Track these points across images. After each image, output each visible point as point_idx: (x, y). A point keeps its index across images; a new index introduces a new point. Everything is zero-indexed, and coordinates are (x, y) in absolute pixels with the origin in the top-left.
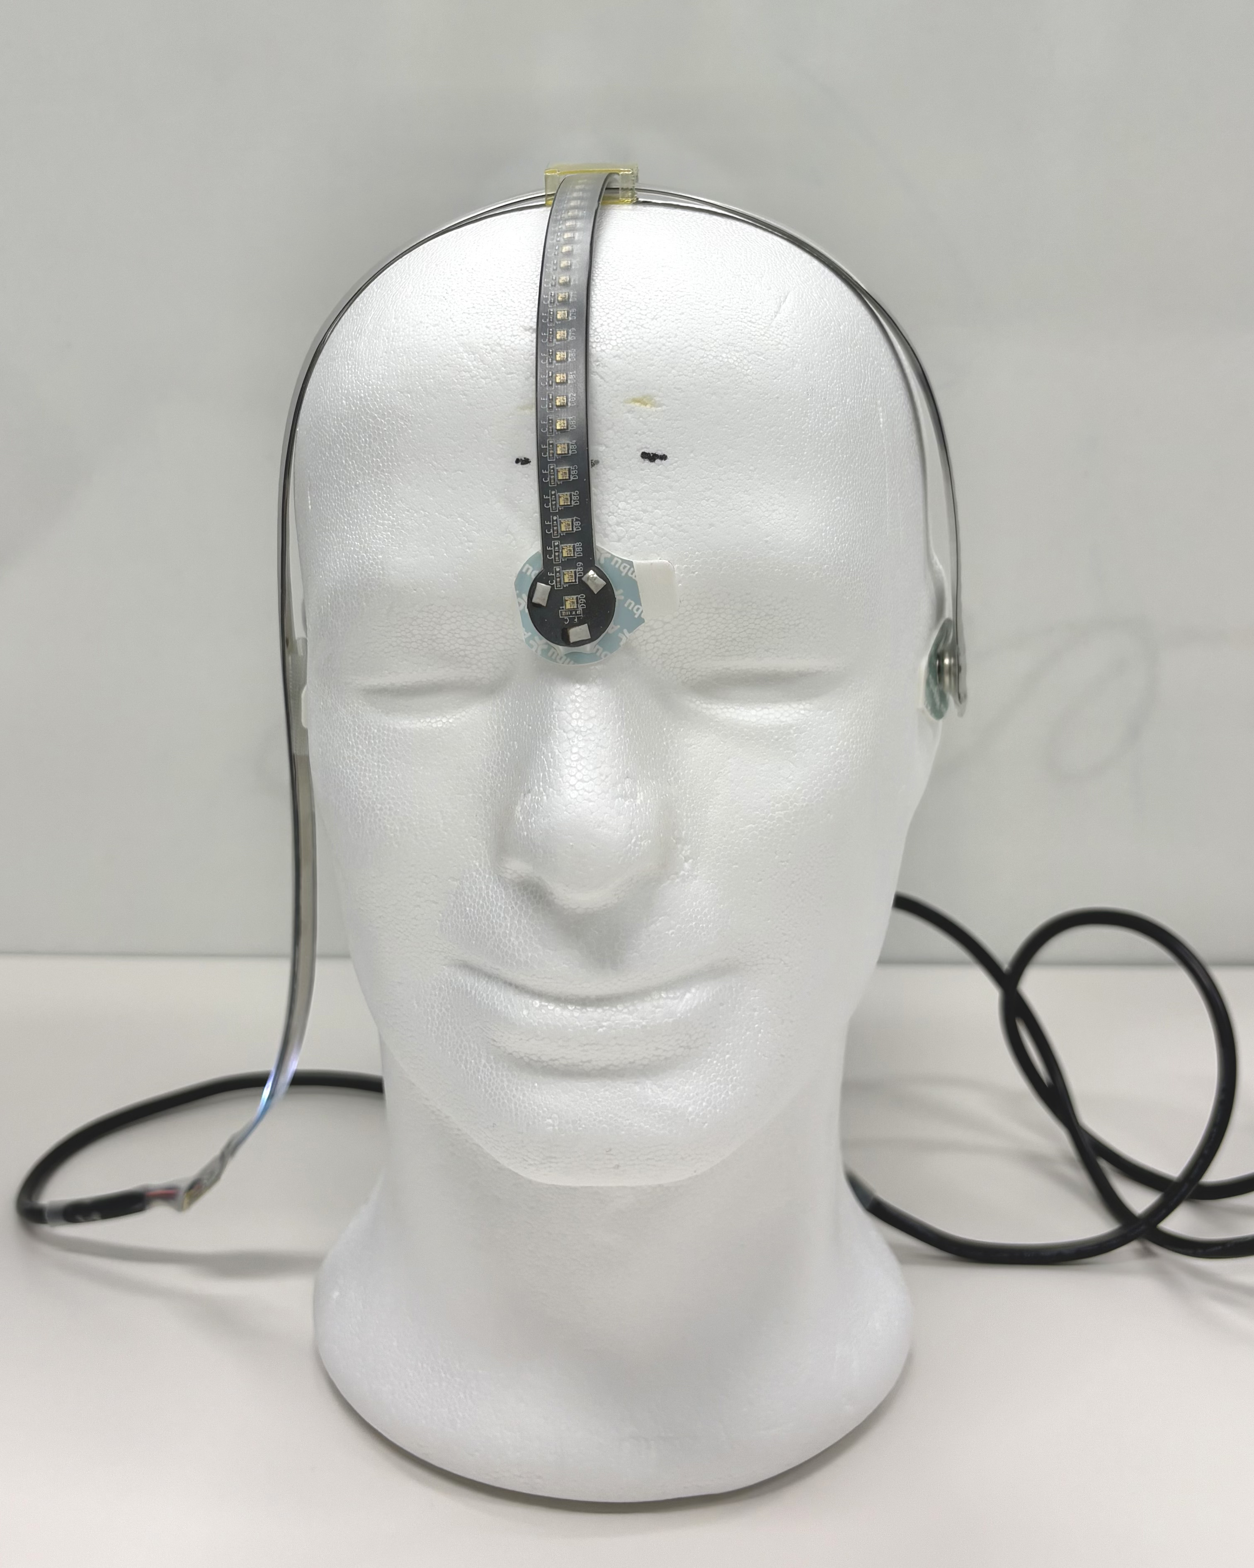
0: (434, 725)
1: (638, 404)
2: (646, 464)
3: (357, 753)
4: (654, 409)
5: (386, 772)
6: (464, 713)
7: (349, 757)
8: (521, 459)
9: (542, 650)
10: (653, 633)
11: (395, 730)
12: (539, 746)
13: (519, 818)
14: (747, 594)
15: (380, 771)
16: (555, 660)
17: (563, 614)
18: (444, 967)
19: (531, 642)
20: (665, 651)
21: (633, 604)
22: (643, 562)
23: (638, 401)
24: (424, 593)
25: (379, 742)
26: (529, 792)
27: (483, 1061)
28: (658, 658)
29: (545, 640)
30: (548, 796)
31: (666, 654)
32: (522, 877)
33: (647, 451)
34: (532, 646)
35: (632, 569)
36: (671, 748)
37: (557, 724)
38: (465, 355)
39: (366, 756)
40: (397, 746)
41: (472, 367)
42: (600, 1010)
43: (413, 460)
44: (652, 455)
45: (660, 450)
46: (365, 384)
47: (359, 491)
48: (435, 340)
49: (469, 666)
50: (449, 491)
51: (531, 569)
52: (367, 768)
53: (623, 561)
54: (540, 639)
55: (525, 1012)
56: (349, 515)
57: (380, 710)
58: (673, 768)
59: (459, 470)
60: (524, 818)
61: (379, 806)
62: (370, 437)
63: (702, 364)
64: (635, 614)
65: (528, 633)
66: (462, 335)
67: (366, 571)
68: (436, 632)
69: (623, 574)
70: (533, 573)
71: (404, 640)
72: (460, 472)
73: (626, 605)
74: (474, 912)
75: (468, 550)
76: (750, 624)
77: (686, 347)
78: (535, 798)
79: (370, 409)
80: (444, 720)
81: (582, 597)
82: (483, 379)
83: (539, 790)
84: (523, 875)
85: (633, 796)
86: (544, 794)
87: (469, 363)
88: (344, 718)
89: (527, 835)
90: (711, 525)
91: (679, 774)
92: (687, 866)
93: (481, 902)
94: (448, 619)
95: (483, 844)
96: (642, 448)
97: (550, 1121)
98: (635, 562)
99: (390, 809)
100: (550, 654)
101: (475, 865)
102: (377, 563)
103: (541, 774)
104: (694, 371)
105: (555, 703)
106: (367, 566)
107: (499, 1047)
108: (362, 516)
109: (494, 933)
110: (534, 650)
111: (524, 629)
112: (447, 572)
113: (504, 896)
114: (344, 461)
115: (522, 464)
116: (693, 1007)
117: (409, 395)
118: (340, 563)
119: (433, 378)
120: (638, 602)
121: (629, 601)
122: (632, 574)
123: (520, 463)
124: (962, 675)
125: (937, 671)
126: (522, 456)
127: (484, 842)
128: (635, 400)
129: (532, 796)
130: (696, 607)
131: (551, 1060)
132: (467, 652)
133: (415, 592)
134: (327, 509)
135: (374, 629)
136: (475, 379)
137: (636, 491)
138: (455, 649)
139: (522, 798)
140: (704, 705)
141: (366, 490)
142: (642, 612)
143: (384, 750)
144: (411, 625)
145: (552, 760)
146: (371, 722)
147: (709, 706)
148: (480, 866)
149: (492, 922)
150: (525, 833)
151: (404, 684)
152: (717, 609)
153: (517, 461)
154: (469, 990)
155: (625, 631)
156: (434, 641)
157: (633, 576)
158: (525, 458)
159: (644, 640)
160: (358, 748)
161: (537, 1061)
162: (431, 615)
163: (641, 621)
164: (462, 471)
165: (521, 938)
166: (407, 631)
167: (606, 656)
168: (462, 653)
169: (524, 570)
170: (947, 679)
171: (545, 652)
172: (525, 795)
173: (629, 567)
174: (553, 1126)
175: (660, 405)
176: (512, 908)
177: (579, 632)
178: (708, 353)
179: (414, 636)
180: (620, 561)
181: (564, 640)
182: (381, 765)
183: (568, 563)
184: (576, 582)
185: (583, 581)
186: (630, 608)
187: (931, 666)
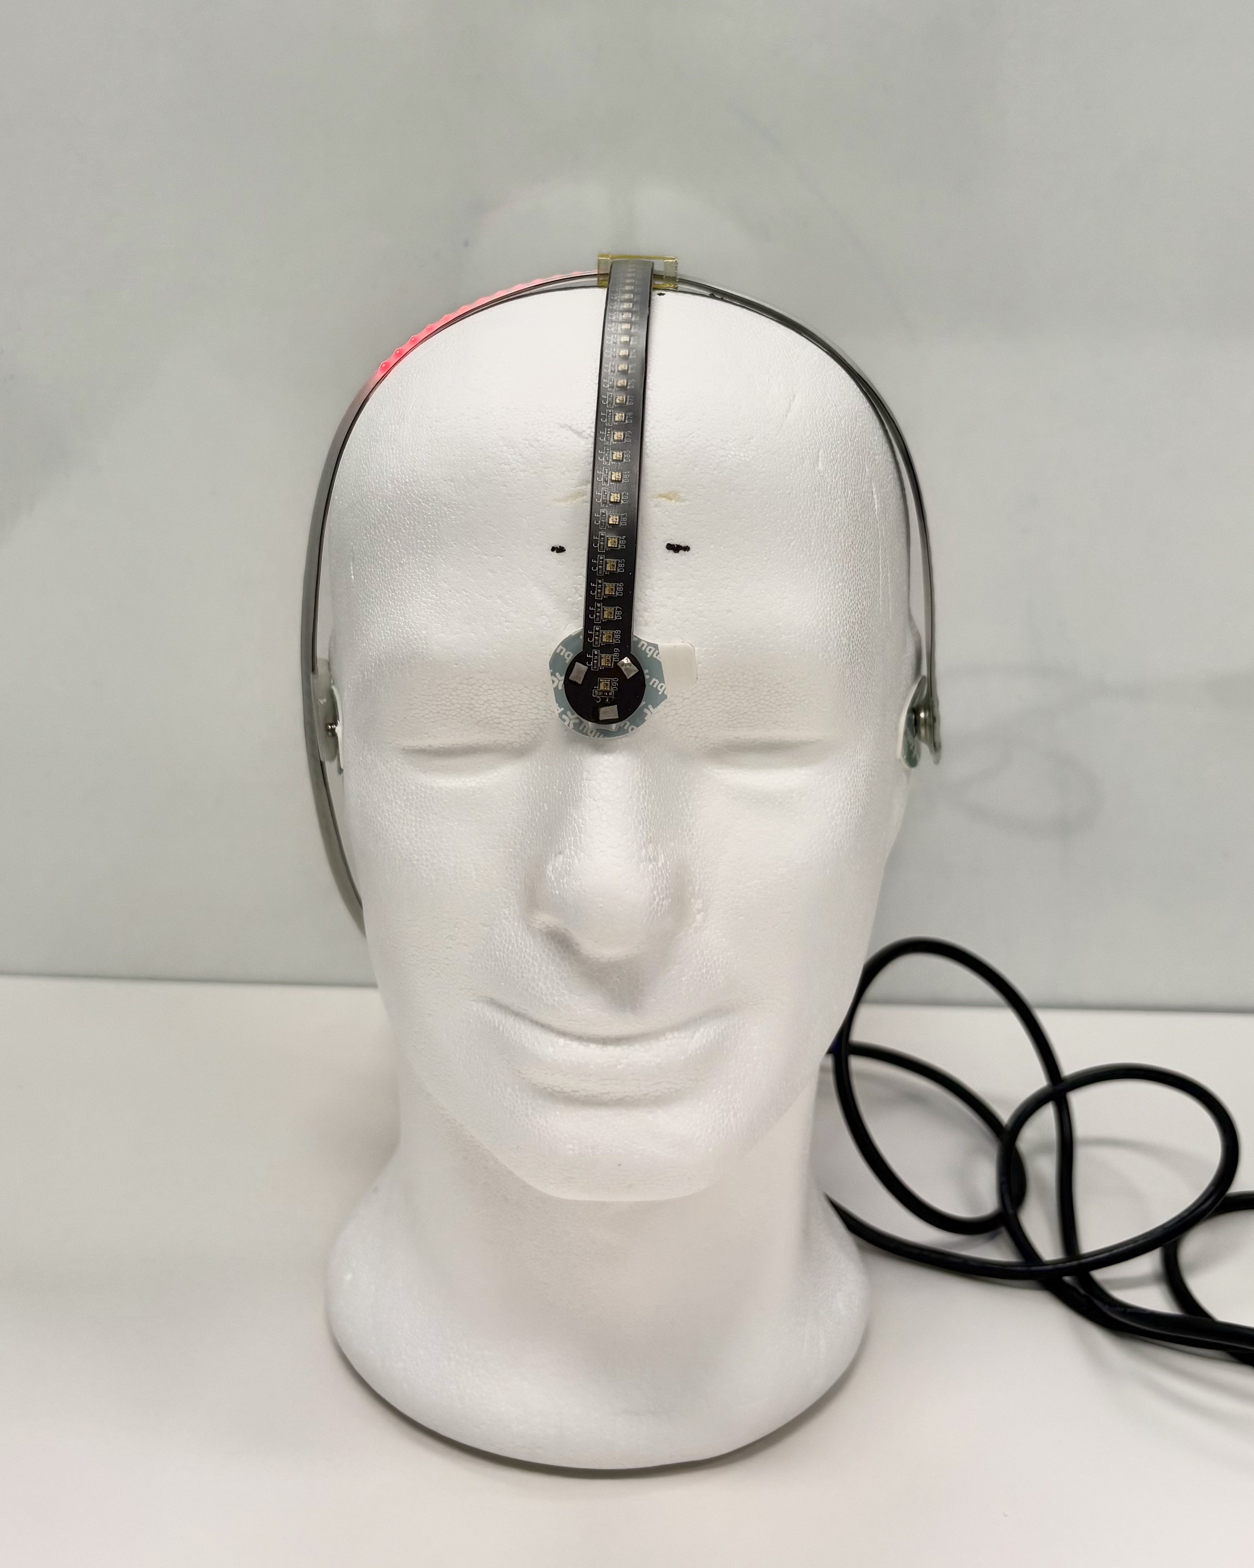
0: (469, 785)
1: (664, 499)
2: (670, 554)
4: (678, 504)
6: (495, 774)
7: (388, 810)
8: (557, 547)
9: (574, 724)
10: (673, 707)
11: (432, 788)
12: (570, 812)
13: (551, 878)
14: (760, 674)
15: (418, 825)
16: (586, 734)
17: (595, 693)
18: (472, 1002)
19: (564, 716)
20: (682, 723)
22: (667, 644)
23: (665, 497)
24: (464, 667)
25: (417, 798)
26: (560, 853)
27: (509, 1090)
28: (676, 729)
29: (576, 715)
30: (579, 860)
31: (684, 725)
32: (549, 927)
33: (672, 543)
34: (564, 721)
36: (686, 810)
37: (587, 792)
38: (505, 448)
39: (404, 811)
40: (434, 802)
41: (511, 461)
42: (619, 1049)
43: (455, 544)
44: (676, 546)
45: (684, 542)
46: (410, 470)
47: (403, 568)
48: (476, 432)
49: (502, 732)
50: (489, 574)
51: (564, 650)
54: (572, 714)
55: (551, 1050)
57: (417, 769)
59: (499, 556)
60: (555, 878)
64: (659, 691)
67: (410, 645)
68: (474, 702)
69: (649, 656)
70: (569, 656)
71: (444, 708)
72: (499, 557)
73: (651, 683)
74: (503, 957)
75: (506, 630)
76: (760, 700)
78: (567, 861)
80: (478, 780)
81: (615, 681)
82: (522, 472)
83: (571, 853)
84: (551, 926)
85: (655, 859)
86: (575, 857)
87: (509, 456)
92: (699, 917)
93: (510, 948)
94: (486, 691)
95: (512, 895)
96: (667, 540)
97: (571, 1146)
98: (661, 644)
99: (427, 860)
100: (581, 728)
101: (505, 914)
102: (421, 638)
103: (573, 838)
104: (715, 469)
105: (584, 773)
106: (412, 640)
107: (524, 1078)
108: (406, 593)
109: (523, 977)
110: (566, 724)
111: (557, 705)
112: (487, 649)
113: (532, 943)
114: (389, 540)
115: (557, 552)
116: (701, 1045)
117: (452, 484)
118: (385, 636)
119: (475, 469)
121: (654, 680)
123: (555, 551)
124: (936, 726)
126: (557, 544)
127: (513, 892)
128: (661, 496)
129: (563, 858)
130: (712, 685)
131: (573, 1091)
132: (501, 720)
133: (456, 666)
135: (416, 697)
136: (514, 471)
137: (662, 580)
138: (490, 717)
139: (553, 858)
140: (716, 771)
141: (410, 569)
142: (665, 689)
143: (422, 806)
144: (451, 695)
145: (583, 826)
146: (410, 779)
147: (720, 771)
148: (510, 914)
149: (521, 967)
150: (557, 892)
151: (442, 746)
152: (732, 687)
153: (553, 549)
154: (497, 1025)
156: (471, 709)
158: (560, 547)
159: (665, 714)
160: (396, 803)
161: (560, 1092)
162: (470, 688)
163: (665, 696)
164: (501, 556)
165: (548, 982)
166: (447, 700)
167: (632, 729)
168: (496, 721)
170: (923, 731)
171: (576, 727)
172: (556, 855)
175: (684, 500)
176: (541, 955)
177: (609, 712)
179: (453, 704)
181: (595, 718)
183: (607, 648)
184: (611, 666)
185: (617, 665)
186: (655, 686)
187: (909, 720)
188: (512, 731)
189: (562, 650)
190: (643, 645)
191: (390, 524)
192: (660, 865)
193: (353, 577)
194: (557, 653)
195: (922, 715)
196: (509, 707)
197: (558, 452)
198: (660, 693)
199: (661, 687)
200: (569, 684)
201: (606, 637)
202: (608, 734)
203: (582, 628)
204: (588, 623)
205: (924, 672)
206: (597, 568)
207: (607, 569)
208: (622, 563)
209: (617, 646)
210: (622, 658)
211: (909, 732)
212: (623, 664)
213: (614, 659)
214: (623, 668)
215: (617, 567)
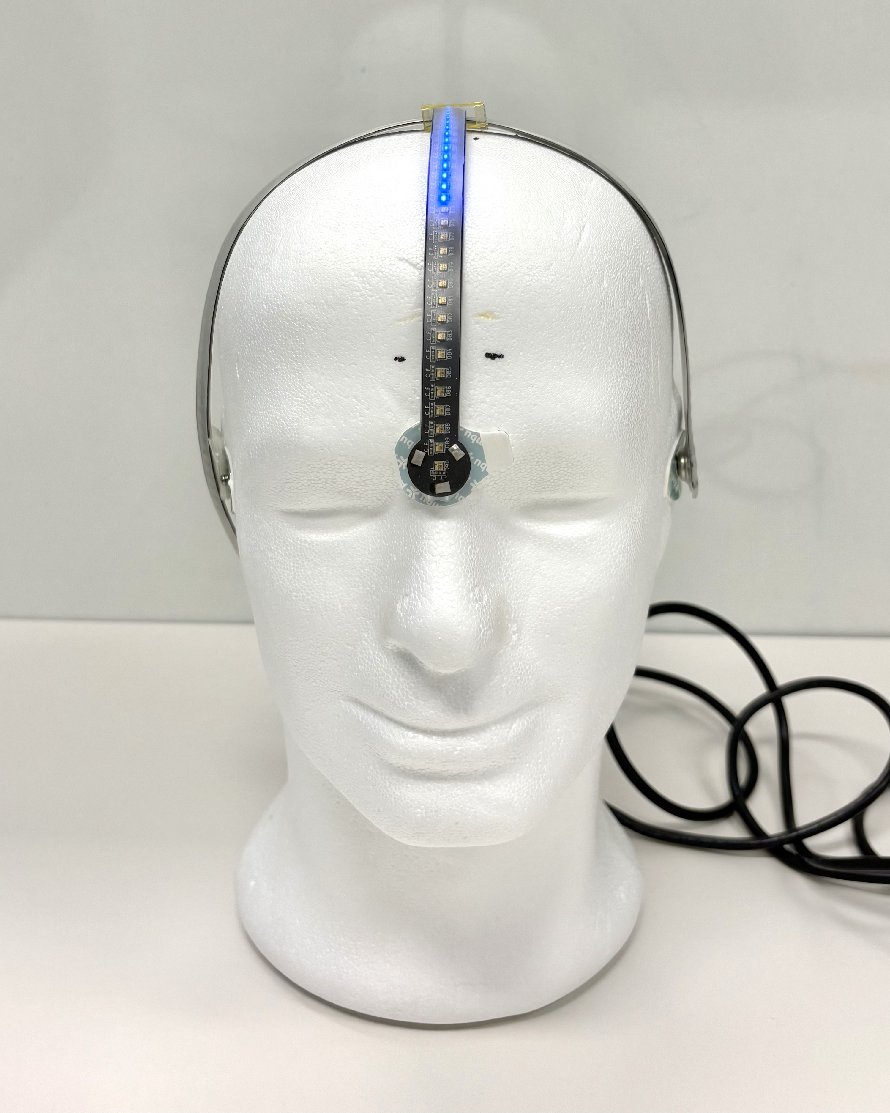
0: (334, 539)
1: (482, 317)
2: (487, 362)
3: (278, 556)
4: (494, 320)
5: (299, 571)
6: (355, 530)
7: (272, 558)
8: (399, 358)
9: (416, 496)
10: (492, 479)
11: (306, 542)
12: (414, 563)
13: (400, 615)
14: (559, 452)
15: (295, 569)
16: (425, 503)
17: (432, 473)
18: (341, 701)
19: (408, 490)
20: (499, 490)
21: (480, 462)
22: (486, 433)
23: (483, 315)
24: (328, 452)
25: (294, 548)
26: (407, 595)
27: (371, 767)
28: (495, 495)
29: (416, 489)
30: (422, 602)
31: (501, 491)
32: (399, 648)
33: (490, 352)
34: (408, 493)
35: (479, 438)
36: (503, 556)
37: (427, 549)
38: (356, 278)
39: (284, 558)
40: (307, 552)
41: (361, 288)
42: (455, 739)
43: (319, 355)
44: (493, 355)
45: (499, 351)
46: (280, 294)
47: (278, 373)
48: (332, 265)
49: (358, 498)
50: (346, 379)
51: (406, 439)
52: (286, 567)
53: (473, 433)
54: (414, 488)
55: (403, 740)
56: (271, 391)
57: (294, 526)
58: (505, 571)
59: (352, 364)
60: (403, 615)
61: (295, 594)
62: (285, 335)
63: (528, 286)
64: (482, 469)
65: (405, 483)
66: (353, 262)
67: (285, 434)
68: (336, 477)
69: (473, 442)
70: (410, 444)
71: (313, 482)
72: (353, 365)
73: (475, 463)
74: (364, 670)
75: (360, 423)
76: (560, 471)
77: (516, 274)
78: (412, 603)
79: (285, 314)
80: (341, 534)
81: (447, 463)
82: (370, 297)
83: (415, 597)
84: (400, 648)
85: (481, 599)
86: (419, 600)
87: (359, 285)
88: (267, 531)
89: (407, 628)
90: (535, 405)
91: (509, 574)
92: (514, 637)
93: (370, 663)
94: (346, 469)
95: (370, 623)
96: (485, 350)
97: (419, 810)
98: (481, 432)
99: (303, 596)
100: (421, 499)
101: (365, 637)
102: (293, 429)
103: (416, 585)
104: (522, 292)
105: (424, 533)
106: (286, 431)
107: (382, 759)
108: (281, 393)
109: (380, 686)
110: (410, 496)
111: (402, 481)
112: (345, 438)
113: (386, 661)
114: (265, 350)
115: (399, 361)
116: (518, 733)
117: (314, 306)
118: (265, 426)
119: (333, 295)
120: (484, 460)
121: (477, 460)
122: (479, 441)
123: (398, 360)
124: (693, 469)
125: (677, 467)
126: (399, 355)
127: (371, 621)
128: (481, 315)
129: (409, 600)
130: (523, 462)
131: (420, 769)
132: (358, 490)
133: (322, 451)
134: (253, 382)
135: (291, 474)
136: (364, 297)
137: (482, 381)
138: (349, 488)
139: (401, 599)
140: (526, 524)
141: (283, 374)
142: (487, 467)
143: (298, 555)
144: (318, 472)
145: (424, 576)
146: (288, 534)
147: (529, 524)
148: (368, 637)
149: (378, 678)
150: (405, 626)
151: (312, 509)
152: (537, 462)
153: (396, 359)
154: (361, 720)
155: (475, 481)
156: (334, 483)
157: (480, 443)
158: (401, 357)
159: (486, 484)
160: (278, 553)
161: (410, 770)
162: (333, 467)
163: (486, 473)
164: (355, 365)
165: (399, 691)
166: (316, 476)
167: (461, 499)
168: (355, 491)
169: (402, 440)
170: (683, 473)
171: (418, 497)
172: (403, 597)
173: (476, 437)
174: (421, 813)
175: (498, 318)
176: (393, 670)
177: (443, 487)
178: (532, 278)
179: (320, 479)
180: (470, 433)
181: (432, 492)
182: (296, 565)
183: (440, 438)
184: (444, 452)
185: (448, 451)
186: (478, 465)
187: (673, 466)
188: (367, 497)
189: (404, 439)
190: (468, 434)
191: (266, 337)
192: (484, 603)
193: (238, 375)
194: (401, 442)
195: (682, 461)
196: (364, 481)
197: (398, 281)
198: (482, 471)
199: (484, 466)
200: (411, 466)
201: (439, 429)
202: (441, 503)
203: (420, 422)
204: (425, 419)
205: (684, 427)
206: (430, 375)
207: (438, 376)
208: (450, 370)
209: (447, 435)
210: (451, 445)
211: (673, 475)
212: (453, 450)
213: (445, 446)
214: (453, 453)
215: (445, 374)
